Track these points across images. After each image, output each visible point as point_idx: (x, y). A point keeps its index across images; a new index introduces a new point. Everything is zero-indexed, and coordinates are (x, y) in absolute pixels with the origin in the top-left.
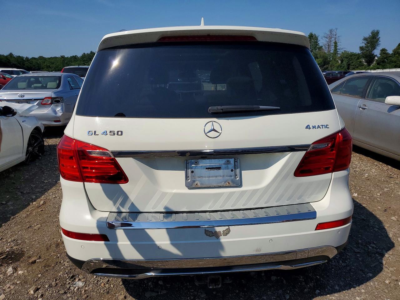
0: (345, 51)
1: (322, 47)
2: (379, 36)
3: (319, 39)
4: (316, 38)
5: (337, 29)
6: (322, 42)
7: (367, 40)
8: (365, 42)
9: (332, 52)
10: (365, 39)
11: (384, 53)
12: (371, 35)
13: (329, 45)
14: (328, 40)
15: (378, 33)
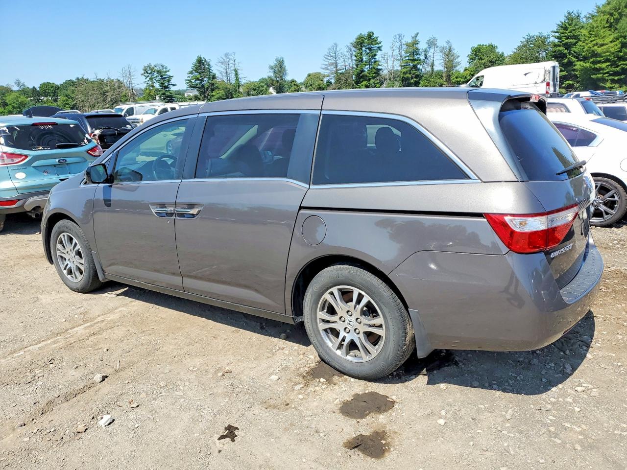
1: (217, 75)
2: (285, 64)
3: (211, 64)
5: (234, 53)
6: (217, 69)
7: (274, 69)
9: (233, 81)
10: (271, 68)
11: (295, 84)
12: (275, 62)
13: (227, 73)
14: (224, 67)
15: (283, 61)
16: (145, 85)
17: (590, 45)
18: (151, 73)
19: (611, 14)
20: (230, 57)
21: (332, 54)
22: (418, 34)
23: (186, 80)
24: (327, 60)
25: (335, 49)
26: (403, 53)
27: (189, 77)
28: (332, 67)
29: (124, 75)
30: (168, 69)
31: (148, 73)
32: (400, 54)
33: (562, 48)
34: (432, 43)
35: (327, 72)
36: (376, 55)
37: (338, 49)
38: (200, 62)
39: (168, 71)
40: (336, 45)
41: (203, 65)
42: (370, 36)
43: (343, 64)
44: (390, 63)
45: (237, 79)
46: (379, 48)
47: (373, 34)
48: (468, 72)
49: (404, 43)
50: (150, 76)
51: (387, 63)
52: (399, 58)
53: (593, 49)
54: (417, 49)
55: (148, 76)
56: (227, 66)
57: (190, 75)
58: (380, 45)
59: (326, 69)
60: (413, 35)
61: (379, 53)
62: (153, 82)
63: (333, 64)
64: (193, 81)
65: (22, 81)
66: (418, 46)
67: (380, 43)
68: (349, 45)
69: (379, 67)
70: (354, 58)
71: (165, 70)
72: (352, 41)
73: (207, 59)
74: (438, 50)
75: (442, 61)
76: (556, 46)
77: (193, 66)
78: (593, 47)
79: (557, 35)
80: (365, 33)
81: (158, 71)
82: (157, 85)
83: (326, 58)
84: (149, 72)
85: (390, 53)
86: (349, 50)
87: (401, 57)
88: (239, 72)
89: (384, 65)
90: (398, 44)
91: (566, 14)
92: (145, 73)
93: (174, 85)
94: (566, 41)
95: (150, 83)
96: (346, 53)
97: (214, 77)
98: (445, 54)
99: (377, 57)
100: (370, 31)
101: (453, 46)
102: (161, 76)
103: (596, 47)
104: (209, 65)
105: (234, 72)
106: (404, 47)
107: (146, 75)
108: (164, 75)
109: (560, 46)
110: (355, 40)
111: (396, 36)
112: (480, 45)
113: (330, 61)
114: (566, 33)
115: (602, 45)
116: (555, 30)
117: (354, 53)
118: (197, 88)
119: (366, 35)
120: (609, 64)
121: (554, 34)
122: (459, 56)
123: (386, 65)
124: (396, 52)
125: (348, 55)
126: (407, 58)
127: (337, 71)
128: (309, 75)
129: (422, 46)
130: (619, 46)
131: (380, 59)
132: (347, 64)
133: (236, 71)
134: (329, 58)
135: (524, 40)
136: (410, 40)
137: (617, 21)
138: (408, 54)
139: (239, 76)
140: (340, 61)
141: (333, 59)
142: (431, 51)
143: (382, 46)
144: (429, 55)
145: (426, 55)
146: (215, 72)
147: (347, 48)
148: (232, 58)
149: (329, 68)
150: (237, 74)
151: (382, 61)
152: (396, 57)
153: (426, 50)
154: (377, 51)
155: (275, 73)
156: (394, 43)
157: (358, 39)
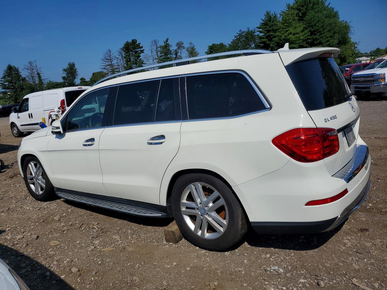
0: (50, 81)
1: (25, 78)
2: (76, 68)
3: (20, 70)
4: (17, 70)
5: (36, 61)
6: (24, 74)
7: (67, 71)
8: (66, 73)
9: (37, 82)
10: (65, 70)
11: (83, 82)
12: (68, 66)
13: (32, 76)
14: (30, 72)
15: (74, 65)
17: (286, 34)
19: (299, 10)
20: (33, 65)
21: (106, 57)
22: (168, 39)
24: (104, 62)
25: (109, 54)
26: (159, 53)
28: (109, 67)
32: (157, 55)
33: (265, 40)
34: (180, 45)
35: (105, 71)
36: (140, 56)
37: (111, 54)
38: (10, 68)
40: (110, 51)
41: (14, 71)
42: (134, 42)
43: (116, 64)
44: (151, 61)
45: (40, 80)
46: (141, 50)
47: (136, 41)
49: (159, 46)
51: (149, 62)
53: (288, 37)
54: (169, 50)
56: (32, 71)
57: (3, 79)
58: (142, 49)
59: (104, 69)
60: (165, 41)
61: (142, 55)
63: (110, 65)
64: (5, 84)
66: (171, 49)
67: (142, 47)
68: (119, 50)
70: (124, 59)
72: (121, 47)
73: (16, 66)
74: (184, 50)
76: (261, 38)
77: (5, 72)
78: (288, 35)
79: (261, 30)
80: (130, 41)
83: (104, 61)
85: (150, 54)
86: (120, 54)
87: (158, 57)
88: (42, 75)
89: (147, 63)
90: (155, 48)
91: (266, 14)
94: (268, 34)
96: (118, 57)
97: (24, 79)
98: (189, 52)
99: (140, 58)
100: (133, 39)
101: (195, 47)
103: (290, 36)
106: (159, 49)
109: (264, 38)
110: (123, 46)
111: (152, 42)
112: (213, 44)
113: (107, 63)
114: (267, 28)
115: (294, 34)
116: (259, 26)
117: (124, 55)
118: (10, 89)
121: (258, 30)
122: (199, 54)
124: (154, 53)
125: (120, 57)
126: (162, 57)
127: (113, 69)
128: (94, 74)
130: (309, 34)
131: (143, 59)
132: (119, 64)
133: (38, 74)
134: (106, 61)
136: (163, 44)
137: (304, 14)
139: (42, 78)
140: (115, 62)
141: (109, 61)
142: (180, 51)
143: (143, 50)
144: (179, 54)
145: (176, 54)
146: (23, 76)
147: (118, 52)
148: (35, 66)
149: (106, 67)
150: (39, 77)
151: (145, 60)
152: (155, 58)
153: (176, 50)
154: (140, 54)
155: (68, 74)
156: (152, 47)
157: (126, 45)
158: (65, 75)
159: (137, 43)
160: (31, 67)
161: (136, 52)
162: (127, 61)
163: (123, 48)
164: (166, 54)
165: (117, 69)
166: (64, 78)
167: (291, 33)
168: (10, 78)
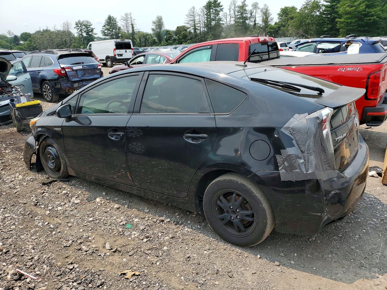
16: (77, 34)
17: (345, 7)
18: (81, 27)
20: (128, 16)
21: (190, 13)
23: (101, 31)
24: (188, 18)
25: (193, 11)
27: (103, 29)
28: (192, 22)
29: (64, 28)
30: (91, 24)
31: (78, 26)
32: (235, 14)
33: (330, 9)
34: (255, 6)
35: (188, 26)
36: (219, 14)
37: (195, 11)
38: (110, 18)
39: (91, 25)
40: (194, 8)
41: (112, 21)
42: (215, 1)
43: (198, 20)
44: (228, 19)
45: (133, 30)
46: (221, 9)
48: (277, 26)
49: (237, 6)
50: (80, 28)
51: (227, 20)
52: (234, 16)
53: (346, 9)
54: (245, 10)
55: (79, 29)
56: (127, 22)
57: (104, 28)
58: (221, 8)
59: (188, 23)
60: (242, 1)
61: (221, 13)
62: (82, 32)
63: (192, 20)
64: (105, 31)
65: (12, 32)
66: (247, 8)
67: (222, 6)
68: (202, 7)
69: (221, 22)
70: (205, 16)
71: (89, 24)
72: (204, 5)
74: (259, 11)
75: (261, 18)
76: (326, 7)
77: (106, 22)
81: (85, 25)
82: (84, 34)
84: (80, 26)
85: (228, 13)
86: (203, 11)
87: (235, 15)
88: (134, 26)
90: (233, 7)
92: (77, 27)
93: (95, 34)
94: (332, 4)
95: (80, 33)
96: (200, 13)
97: (119, 29)
98: (263, 13)
99: (220, 15)
101: (269, 9)
102: (87, 29)
103: (348, 8)
104: (115, 21)
105: (131, 25)
106: (237, 9)
107: (77, 28)
108: (89, 27)
109: (329, 7)
110: (206, 4)
111: (231, 2)
112: (286, 7)
113: (190, 18)
115: (352, 7)
117: (205, 13)
118: (109, 36)
119: (213, 1)
120: (357, 19)
122: (271, 14)
123: (225, 20)
124: (232, 12)
125: (202, 14)
126: (238, 16)
127: (195, 24)
128: (178, 27)
129: (249, 8)
130: (364, 7)
131: (222, 17)
132: (201, 20)
133: (132, 25)
134: (189, 16)
135: (305, 3)
136: (241, 5)
138: (240, 14)
139: (135, 29)
140: (197, 18)
141: (192, 17)
142: (255, 11)
143: (223, 9)
144: (253, 14)
145: (251, 14)
146: (119, 25)
147: (201, 10)
148: (130, 17)
149: (190, 23)
150: (133, 28)
151: (223, 18)
152: (232, 16)
153: (251, 11)
154: (220, 11)
155: (156, 26)
156: (231, 6)
157: (208, 4)
158: (155, 27)
159: (218, 2)
160: (127, 18)
161: (216, 10)
162: (207, 18)
163: (206, 6)
164: (242, 14)
165: (198, 24)
166: (153, 30)
167: (349, 6)
168: (109, 27)
